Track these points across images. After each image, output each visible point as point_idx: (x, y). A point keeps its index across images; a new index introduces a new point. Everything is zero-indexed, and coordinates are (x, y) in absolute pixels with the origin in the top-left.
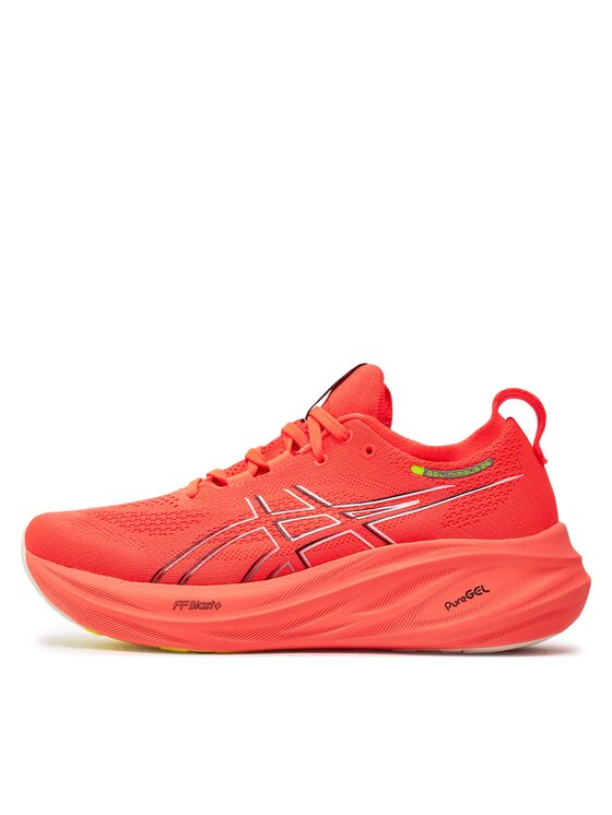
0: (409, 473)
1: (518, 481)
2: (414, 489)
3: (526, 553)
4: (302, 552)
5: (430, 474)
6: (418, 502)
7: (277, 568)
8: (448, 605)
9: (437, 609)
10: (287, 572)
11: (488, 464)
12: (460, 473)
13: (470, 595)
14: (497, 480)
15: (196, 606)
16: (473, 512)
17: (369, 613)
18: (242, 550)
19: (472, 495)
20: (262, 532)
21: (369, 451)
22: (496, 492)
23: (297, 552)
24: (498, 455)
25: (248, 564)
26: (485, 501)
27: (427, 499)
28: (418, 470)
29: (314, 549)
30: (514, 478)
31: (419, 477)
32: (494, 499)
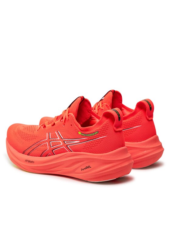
0: (78, 133)
1: (105, 138)
2: (79, 138)
3: (102, 158)
4: (53, 151)
5: (82, 134)
6: (79, 141)
7: (48, 154)
8: (82, 170)
9: (79, 170)
10: (50, 155)
11: (97, 133)
12: (89, 135)
13: (87, 168)
14: (99, 137)
15: (29, 161)
16: (91, 146)
17: (66, 168)
18: (41, 148)
19: (91, 141)
20: (46, 144)
21: (71, 125)
22: (98, 140)
23: (52, 151)
24: (100, 130)
25: (42, 152)
26: (94, 143)
27: (81, 141)
28: (80, 133)
29: (56, 151)
30: (104, 137)
31: (80, 135)
32: (97, 143)
